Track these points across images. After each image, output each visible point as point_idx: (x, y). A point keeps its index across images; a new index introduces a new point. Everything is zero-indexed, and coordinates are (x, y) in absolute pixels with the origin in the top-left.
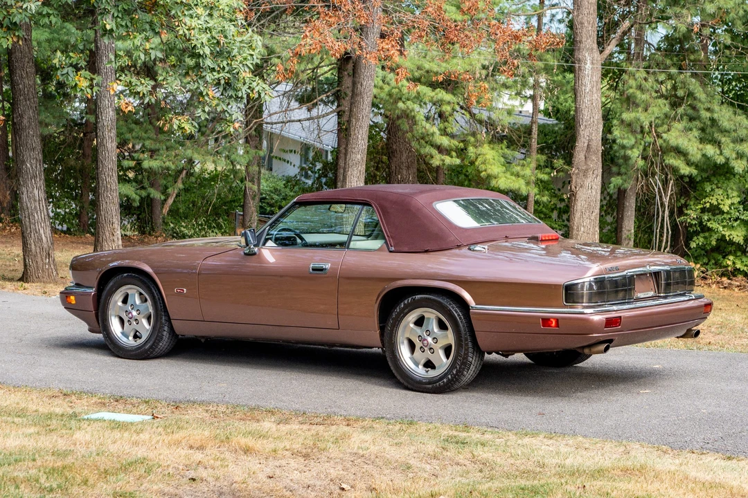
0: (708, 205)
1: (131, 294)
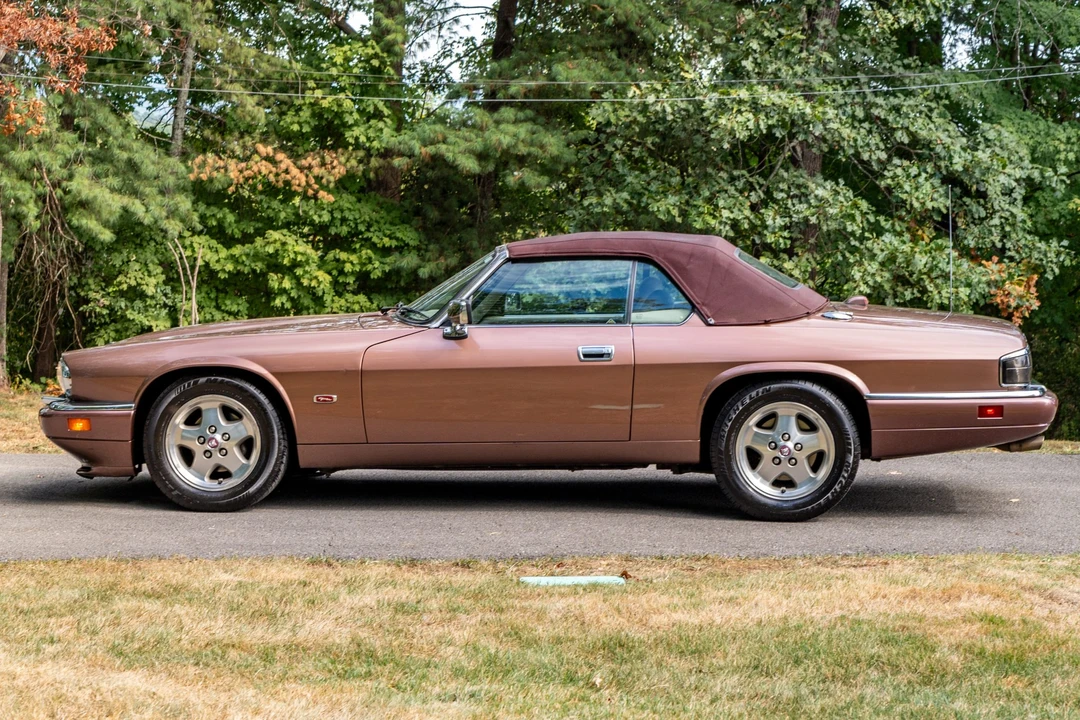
0: (125, 287)
1: (208, 410)
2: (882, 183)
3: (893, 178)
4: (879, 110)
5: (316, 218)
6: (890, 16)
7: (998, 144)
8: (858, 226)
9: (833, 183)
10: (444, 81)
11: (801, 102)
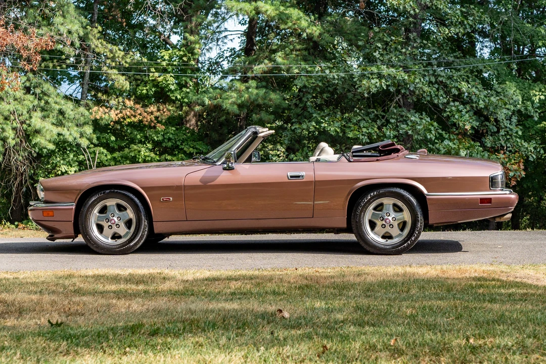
1: (110, 206)
2: (445, 114)
3: (450, 112)
4: (442, 78)
5: (155, 138)
6: (447, 30)
7: (502, 94)
8: (433, 135)
9: (420, 114)
10: (220, 69)
11: (403, 74)
